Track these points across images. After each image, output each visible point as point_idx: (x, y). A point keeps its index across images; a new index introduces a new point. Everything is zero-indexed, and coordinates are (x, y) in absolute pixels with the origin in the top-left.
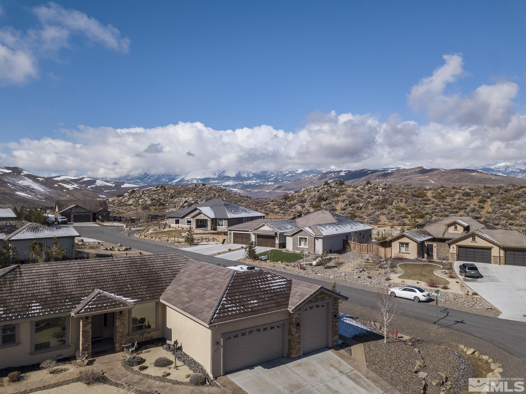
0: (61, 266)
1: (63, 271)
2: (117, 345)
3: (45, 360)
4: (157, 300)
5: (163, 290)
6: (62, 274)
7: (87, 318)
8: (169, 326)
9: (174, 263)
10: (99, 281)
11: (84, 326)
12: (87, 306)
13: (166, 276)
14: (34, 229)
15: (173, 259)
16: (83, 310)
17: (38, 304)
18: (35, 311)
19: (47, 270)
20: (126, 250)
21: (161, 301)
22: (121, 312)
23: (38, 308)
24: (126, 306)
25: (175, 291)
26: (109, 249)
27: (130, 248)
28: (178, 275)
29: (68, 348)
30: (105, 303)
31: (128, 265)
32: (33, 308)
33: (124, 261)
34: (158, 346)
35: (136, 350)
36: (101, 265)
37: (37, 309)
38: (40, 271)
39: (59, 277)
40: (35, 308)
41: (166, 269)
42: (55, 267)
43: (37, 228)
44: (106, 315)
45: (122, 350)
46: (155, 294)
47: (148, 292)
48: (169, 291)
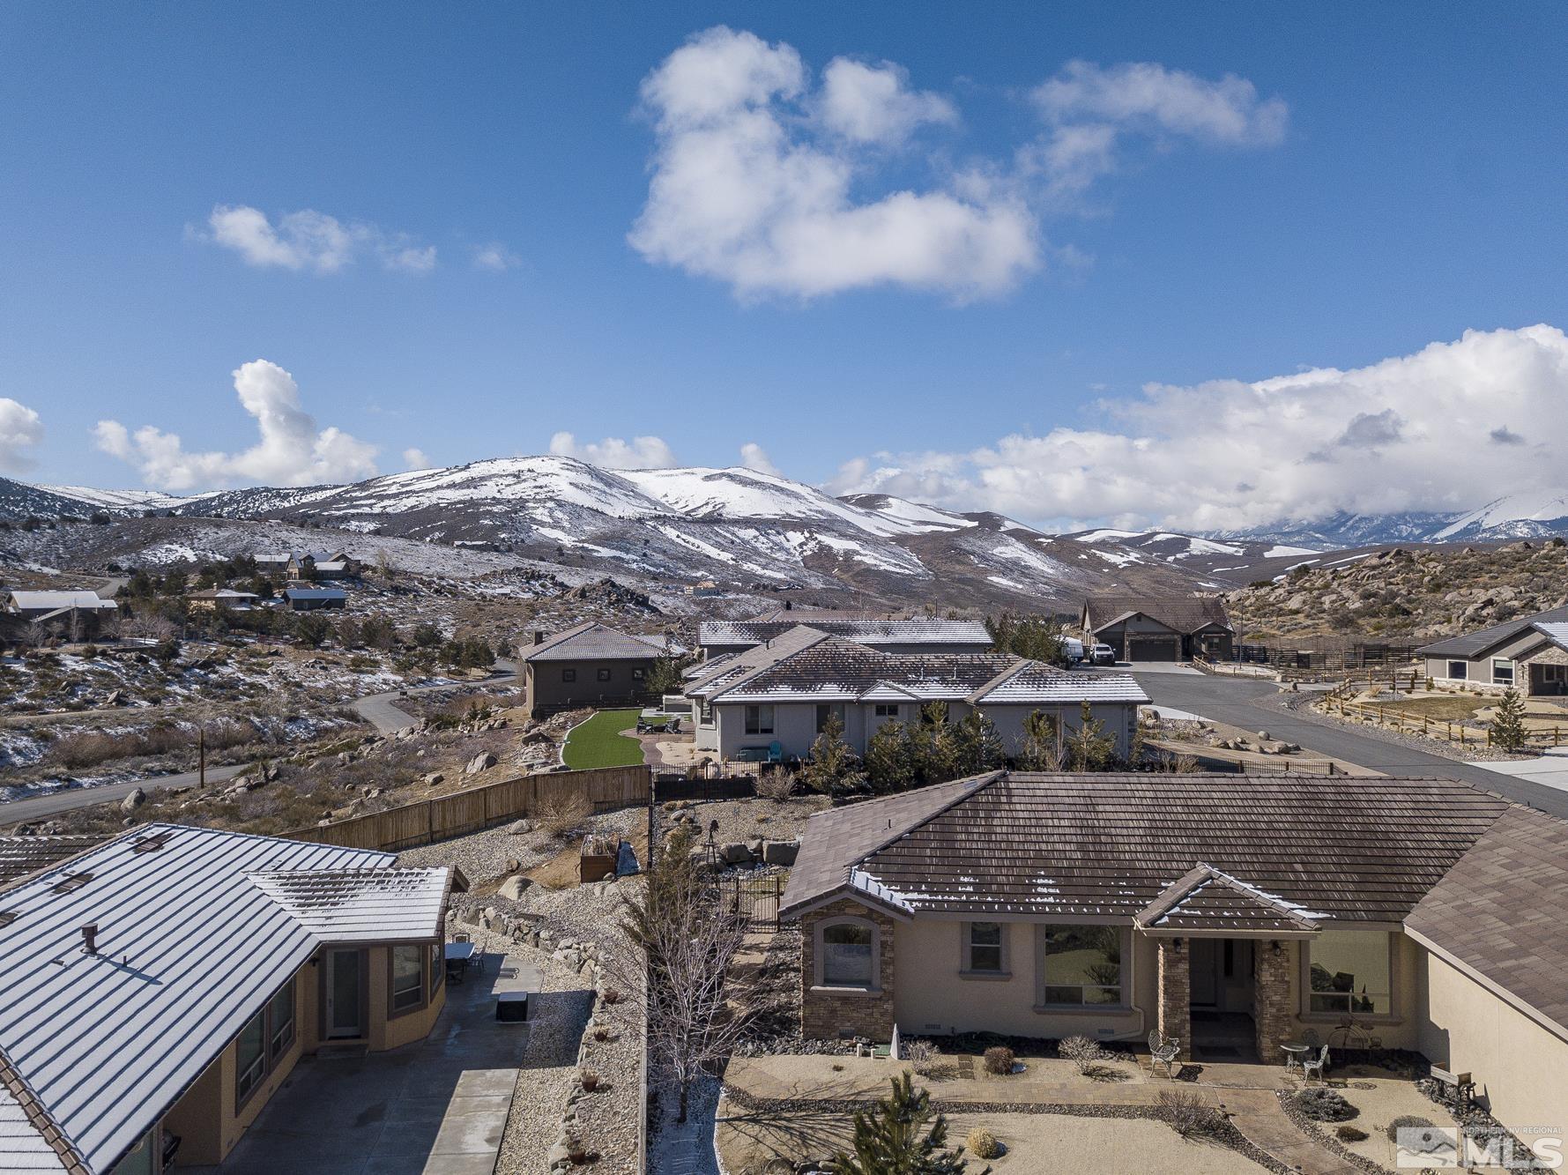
0: (1106, 787)
1: (1110, 801)
2: (1266, 1041)
3: (1071, 1034)
4: (1395, 928)
5: (1414, 896)
6: (1108, 808)
7: (1177, 942)
8: (1436, 1017)
9: (1453, 814)
10: (1210, 841)
11: (1170, 964)
12: (1177, 909)
13: (1424, 853)
14: (1036, 679)
15: (1449, 798)
16: (1166, 919)
17: (1051, 882)
18: (1045, 900)
19: (1071, 793)
20: (1285, 751)
21: (1409, 931)
22: (1275, 944)
23: (1051, 891)
24: (1292, 927)
25: (1458, 908)
26: (1231, 745)
27: (1297, 748)
28: (1467, 855)
29: (1127, 1016)
30: (1228, 909)
31: (1295, 803)
32: (1040, 889)
33: (1283, 789)
34: (1401, 1076)
35: (1327, 1071)
36: (1214, 795)
37: (1049, 895)
38: (1054, 793)
39: (1100, 816)
40: (1045, 890)
41: (1425, 829)
42: (1090, 786)
43: (1041, 673)
44: (1229, 944)
45: (1281, 1059)
46: (1386, 906)
47: (1362, 896)
48: (1438, 901)
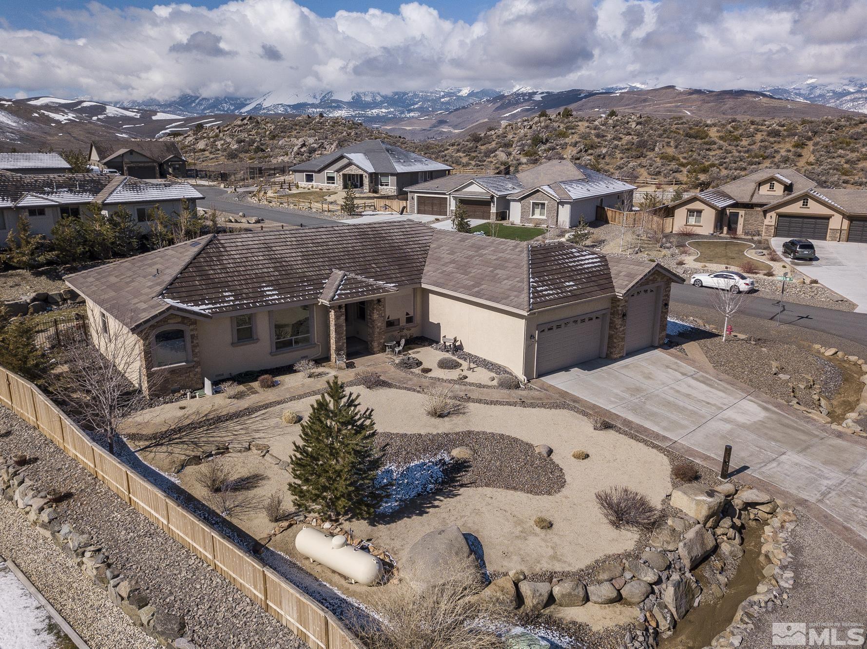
0: (271, 237)
1: (277, 244)
2: (375, 344)
3: (299, 361)
4: (418, 286)
5: (420, 271)
6: (278, 248)
7: (340, 307)
8: (433, 319)
9: (418, 235)
10: (332, 259)
11: (337, 318)
12: (339, 292)
13: (415, 253)
15: (414, 229)
16: (337, 297)
17: (271, 288)
18: (273, 298)
19: (255, 242)
21: (423, 286)
22: (379, 301)
23: (274, 292)
24: (388, 291)
25: (441, 273)
28: (430, 252)
29: (314, 347)
30: (360, 287)
31: (358, 237)
32: (267, 293)
34: (424, 346)
35: (404, 350)
37: (274, 295)
38: (246, 243)
40: (270, 293)
41: (411, 243)
42: (262, 238)
44: (363, 303)
45: (383, 350)
46: (413, 277)
47: (403, 274)
48: (429, 270)
